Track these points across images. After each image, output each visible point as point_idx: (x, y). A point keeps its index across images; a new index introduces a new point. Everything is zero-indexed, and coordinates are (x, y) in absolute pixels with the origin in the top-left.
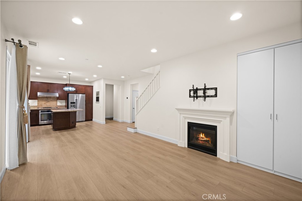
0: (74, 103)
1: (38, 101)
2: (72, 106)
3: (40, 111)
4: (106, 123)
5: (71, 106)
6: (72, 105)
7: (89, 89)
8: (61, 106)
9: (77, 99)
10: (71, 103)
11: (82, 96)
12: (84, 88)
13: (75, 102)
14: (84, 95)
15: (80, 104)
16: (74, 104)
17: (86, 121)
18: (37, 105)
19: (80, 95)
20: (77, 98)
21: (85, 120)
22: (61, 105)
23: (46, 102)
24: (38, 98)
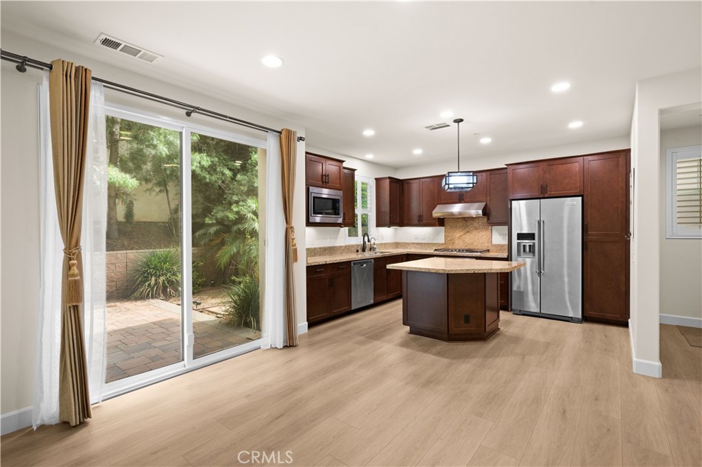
0: (531, 236)
1: (446, 231)
5: (522, 250)
7: (604, 170)
9: (542, 222)
10: (521, 236)
13: (534, 232)
14: (577, 202)
16: (530, 242)
18: (444, 241)
20: (544, 219)
21: (579, 316)
23: (462, 233)
24: (446, 220)
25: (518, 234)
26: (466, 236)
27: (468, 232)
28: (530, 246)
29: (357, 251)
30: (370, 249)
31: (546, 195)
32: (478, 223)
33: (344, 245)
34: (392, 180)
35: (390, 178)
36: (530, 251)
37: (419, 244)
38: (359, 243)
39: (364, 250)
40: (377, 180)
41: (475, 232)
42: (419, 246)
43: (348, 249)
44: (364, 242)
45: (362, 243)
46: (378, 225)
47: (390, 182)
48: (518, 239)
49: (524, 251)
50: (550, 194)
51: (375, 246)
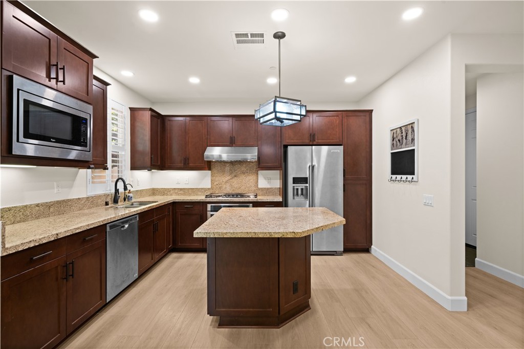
0: (304, 180)
1: (212, 176)
2: (300, 192)
3: (209, 206)
4: (469, 306)
5: (296, 193)
6: (300, 186)
7: (356, 124)
8: (268, 189)
9: (313, 167)
10: (296, 180)
11: (329, 154)
12: (337, 121)
13: (308, 176)
14: (340, 149)
15: (323, 185)
16: (303, 186)
17: (347, 250)
18: (209, 186)
19: (325, 149)
20: (315, 163)
21: (342, 249)
22: (268, 186)
23: (229, 178)
24: (212, 164)
25: (294, 178)
26: (233, 180)
27: (235, 176)
28: (302, 189)
29: (107, 204)
30: (125, 200)
31: (315, 143)
32: (245, 167)
33: (85, 196)
34: (154, 114)
35: (151, 110)
36: (302, 194)
37: (181, 189)
38: (108, 192)
39: (116, 201)
40: (132, 110)
41: (243, 177)
42: (181, 192)
43: (91, 202)
44: (117, 191)
45: (113, 191)
46: (134, 167)
47: (152, 116)
48: (294, 183)
49: (297, 194)
50: (317, 142)
51: (131, 195)
